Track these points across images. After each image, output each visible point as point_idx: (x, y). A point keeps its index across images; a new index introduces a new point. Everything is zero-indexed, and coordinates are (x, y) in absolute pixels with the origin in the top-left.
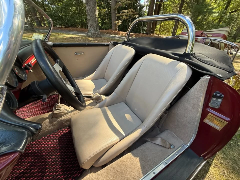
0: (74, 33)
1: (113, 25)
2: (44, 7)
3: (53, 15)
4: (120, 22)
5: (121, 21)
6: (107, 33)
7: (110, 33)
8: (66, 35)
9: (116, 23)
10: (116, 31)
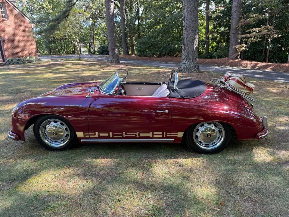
0: (166, 65)
1: (231, 51)
2: (138, 32)
3: (147, 42)
4: (243, 46)
5: (245, 45)
6: (219, 64)
7: (223, 64)
8: (153, 69)
9: (236, 49)
10: (237, 60)
